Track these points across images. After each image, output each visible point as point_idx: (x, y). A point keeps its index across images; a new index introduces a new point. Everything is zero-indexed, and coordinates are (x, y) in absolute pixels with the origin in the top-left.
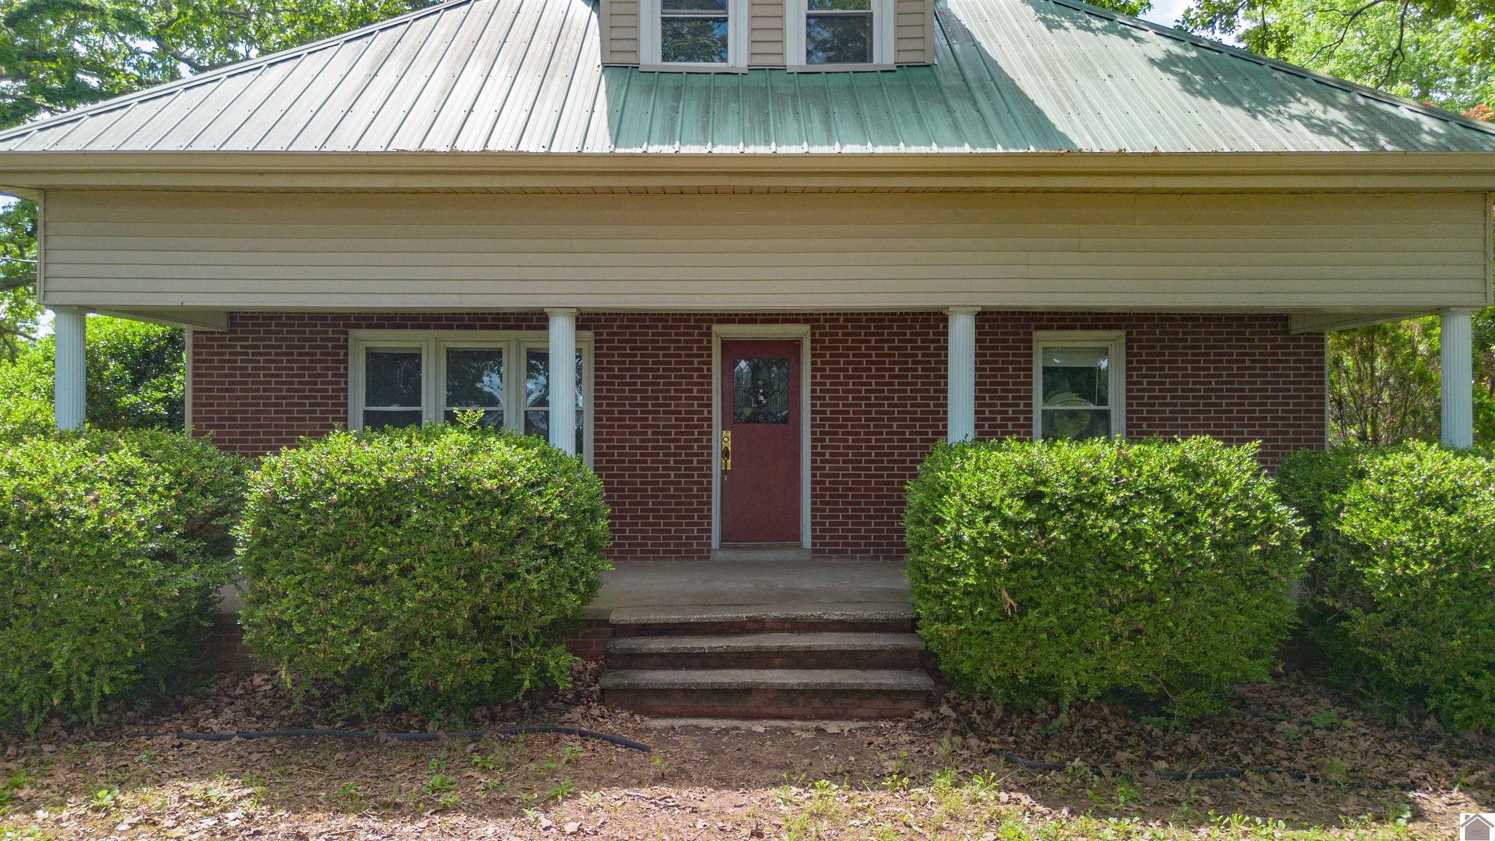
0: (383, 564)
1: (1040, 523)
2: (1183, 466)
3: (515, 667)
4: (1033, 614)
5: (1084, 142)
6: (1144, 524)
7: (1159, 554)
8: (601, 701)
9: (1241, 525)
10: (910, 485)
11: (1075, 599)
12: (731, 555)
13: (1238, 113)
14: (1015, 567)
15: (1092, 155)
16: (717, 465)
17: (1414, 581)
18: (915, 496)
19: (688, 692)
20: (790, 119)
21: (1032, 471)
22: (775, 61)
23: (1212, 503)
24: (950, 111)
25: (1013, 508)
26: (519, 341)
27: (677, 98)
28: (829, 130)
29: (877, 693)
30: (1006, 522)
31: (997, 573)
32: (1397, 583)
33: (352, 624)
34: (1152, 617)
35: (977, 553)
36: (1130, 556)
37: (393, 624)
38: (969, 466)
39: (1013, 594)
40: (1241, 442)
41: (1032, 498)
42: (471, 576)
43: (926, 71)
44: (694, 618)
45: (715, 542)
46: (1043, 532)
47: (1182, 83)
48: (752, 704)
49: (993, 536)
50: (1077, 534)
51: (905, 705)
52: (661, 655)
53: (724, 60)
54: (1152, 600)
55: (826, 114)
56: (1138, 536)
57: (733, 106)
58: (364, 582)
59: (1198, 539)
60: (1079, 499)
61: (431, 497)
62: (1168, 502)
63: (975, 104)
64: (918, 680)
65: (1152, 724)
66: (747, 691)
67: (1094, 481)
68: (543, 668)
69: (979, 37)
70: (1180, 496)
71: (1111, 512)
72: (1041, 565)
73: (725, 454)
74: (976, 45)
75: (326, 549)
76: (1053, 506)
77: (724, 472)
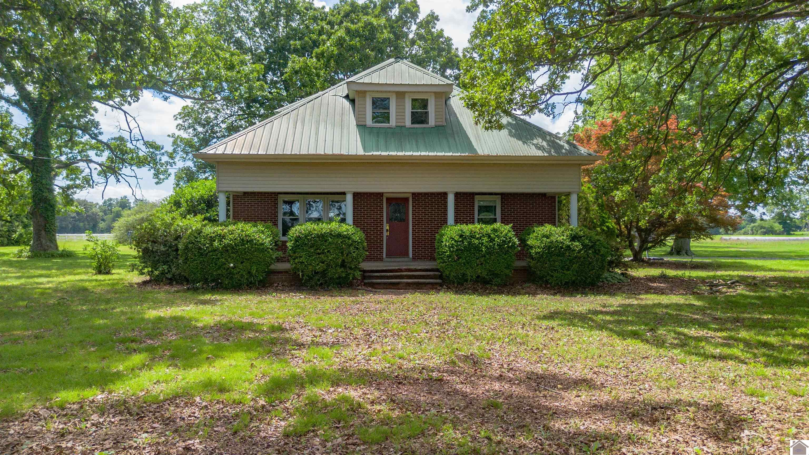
0: (323, 250)
1: (462, 241)
2: (495, 230)
3: (348, 274)
4: (460, 260)
5: (480, 152)
6: (484, 241)
7: (486, 247)
8: (364, 285)
9: (504, 241)
10: (436, 235)
11: (469, 256)
12: (389, 260)
13: (520, 143)
14: (457, 250)
15: (481, 156)
16: (386, 234)
17: (539, 253)
18: (437, 236)
19: (385, 284)
20: (407, 144)
21: (462, 231)
22: (402, 124)
23: (498, 237)
24: (448, 141)
25: (457, 238)
26: (327, 198)
27: (378, 136)
28: (417, 147)
29: (428, 283)
30: (455, 241)
31: (453, 251)
32: (537, 253)
33: (317, 262)
34: (485, 260)
35: (449, 248)
36: (480, 247)
37: (326, 263)
38: (449, 230)
39: (457, 256)
40: (508, 224)
41: (461, 236)
42: (342, 253)
43: (443, 128)
44: (384, 268)
45: (384, 256)
46: (463, 243)
47: (509, 132)
48: (400, 286)
49: (453, 244)
50: (470, 243)
51: (435, 286)
52: (377, 276)
53: (389, 123)
54: (485, 256)
55: (417, 141)
56: (482, 244)
57: (393, 139)
58: (319, 254)
59: (494, 244)
60: (471, 236)
61: (333, 236)
62: (489, 237)
63: (455, 139)
64: (438, 281)
65: (488, 286)
66: (398, 283)
67: (475, 233)
68: (354, 275)
69: (458, 116)
70: (492, 235)
71: (478, 239)
72: (462, 250)
73: (387, 230)
74: (457, 118)
75: (311, 247)
76: (465, 238)
77: (387, 236)
